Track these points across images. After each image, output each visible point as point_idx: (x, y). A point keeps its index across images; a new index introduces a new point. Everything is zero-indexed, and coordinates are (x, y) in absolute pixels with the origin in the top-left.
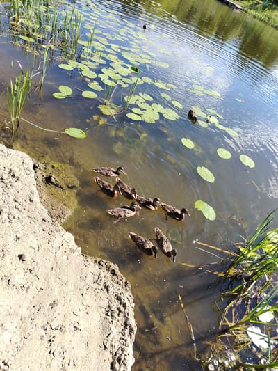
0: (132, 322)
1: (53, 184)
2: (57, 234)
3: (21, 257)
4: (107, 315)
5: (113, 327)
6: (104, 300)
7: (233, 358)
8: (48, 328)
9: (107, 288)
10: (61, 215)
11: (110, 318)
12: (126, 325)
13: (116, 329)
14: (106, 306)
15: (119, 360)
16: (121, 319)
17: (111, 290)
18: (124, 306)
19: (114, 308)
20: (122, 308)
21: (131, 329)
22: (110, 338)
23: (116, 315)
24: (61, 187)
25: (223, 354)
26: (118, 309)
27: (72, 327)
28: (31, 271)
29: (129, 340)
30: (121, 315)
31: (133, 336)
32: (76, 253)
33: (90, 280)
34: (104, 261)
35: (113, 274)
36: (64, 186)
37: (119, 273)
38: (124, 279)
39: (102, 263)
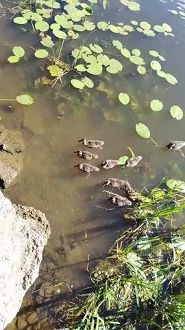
0: (40, 256)
1: (5, 150)
4: (26, 251)
5: (27, 258)
6: (26, 241)
7: (112, 270)
9: (28, 235)
10: (9, 177)
11: (27, 253)
12: (36, 257)
13: (30, 259)
14: (26, 246)
15: (28, 276)
16: (34, 253)
17: (30, 236)
18: (37, 246)
19: (31, 247)
20: (35, 247)
21: (38, 260)
22: (25, 264)
23: (31, 251)
24: (10, 153)
25: (106, 268)
26: (33, 248)
27: (4, 258)
29: (36, 265)
30: (34, 251)
31: (39, 263)
32: (11, 213)
33: (18, 230)
34: (35, 211)
35: (40, 220)
36: (13, 151)
37: (44, 219)
38: (47, 223)
39: (33, 212)
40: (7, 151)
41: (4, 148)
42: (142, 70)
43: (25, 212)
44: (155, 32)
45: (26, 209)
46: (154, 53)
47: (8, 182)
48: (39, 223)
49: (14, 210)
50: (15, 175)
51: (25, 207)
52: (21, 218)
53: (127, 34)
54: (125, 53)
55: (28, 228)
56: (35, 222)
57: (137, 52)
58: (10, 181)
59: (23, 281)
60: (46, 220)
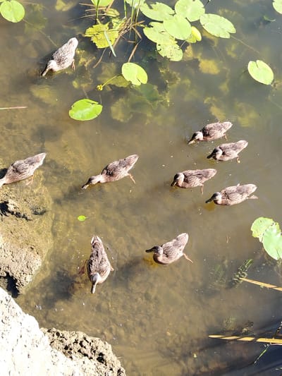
1: (12, 213)
2: (13, 321)
10: (26, 270)
24: (24, 217)
34: (89, 339)
35: (101, 359)
36: (29, 214)
37: (110, 356)
38: (118, 365)
39: (85, 343)
40: (18, 215)
41: (11, 208)
43: (67, 343)
45: (70, 338)
47: (26, 281)
48: (102, 366)
49: (47, 339)
50: (37, 263)
51: (66, 334)
56: (92, 364)
58: (29, 278)
60: (115, 359)
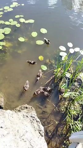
0: (38, 120)
2: (5, 114)
3: (1, 127)
4: (31, 123)
5: (34, 125)
6: (29, 120)
8: (21, 137)
9: (27, 116)
10: (1, 102)
11: (32, 123)
12: (37, 121)
13: (35, 124)
15: (40, 131)
16: (35, 121)
18: (34, 117)
20: (34, 119)
21: (39, 122)
22: (35, 128)
23: (33, 121)
25: (64, 104)
26: (33, 119)
27: (26, 133)
28: (7, 128)
29: (40, 125)
31: (40, 123)
33: (22, 118)
35: (27, 108)
38: (30, 107)
39: (22, 107)
42: (18, 25)
43: (18, 110)
44: (12, 8)
45: (18, 108)
46: (17, 16)
47: (2, 105)
48: (27, 109)
49: (14, 112)
50: (3, 100)
52: (19, 113)
53: (2, 16)
54: (7, 23)
55: (25, 114)
56: (25, 110)
57: (11, 20)
58: (3, 104)
59: (40, 134)
60: (29, 106)
